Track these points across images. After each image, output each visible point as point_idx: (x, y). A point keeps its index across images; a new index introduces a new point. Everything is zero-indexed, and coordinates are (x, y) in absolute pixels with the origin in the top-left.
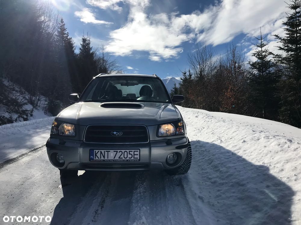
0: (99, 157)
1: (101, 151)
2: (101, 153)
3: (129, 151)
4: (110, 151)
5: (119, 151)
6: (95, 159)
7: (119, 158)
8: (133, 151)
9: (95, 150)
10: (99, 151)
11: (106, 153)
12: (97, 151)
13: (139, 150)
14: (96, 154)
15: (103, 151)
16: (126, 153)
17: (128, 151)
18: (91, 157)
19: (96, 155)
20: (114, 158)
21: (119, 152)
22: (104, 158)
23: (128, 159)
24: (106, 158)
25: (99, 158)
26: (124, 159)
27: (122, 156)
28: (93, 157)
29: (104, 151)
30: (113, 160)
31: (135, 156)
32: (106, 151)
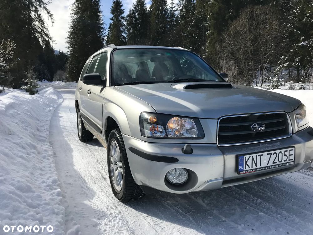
0: (250, 166)
1: (252, 157)
2: (253, 159)
3: (285, 151)
4: (263, 155)
5: (273, 152)
6: (244, 169)
7: (273, 163)
8: (288, 151)
9: (245, 157)
10: (250, 157)
11: (259, 158)
12: (247, 157)
13: (293, 148)
14: (246, 162)
15: (254, 156)
16: (280, 154)
17: (283, 151)
18: (240, 167)
19: (246, 164)
20: (268, 164)
21: (273, 154)
22: (256, 166)
23: (283, 162)
24: (258, 166)
25: (249, 168)
26: (278, 163)
27: (277, 160)
28: (243, 167)
29: (257, 156)
30: (267, 167)
31: (290, 156)
32: (259, 156)
